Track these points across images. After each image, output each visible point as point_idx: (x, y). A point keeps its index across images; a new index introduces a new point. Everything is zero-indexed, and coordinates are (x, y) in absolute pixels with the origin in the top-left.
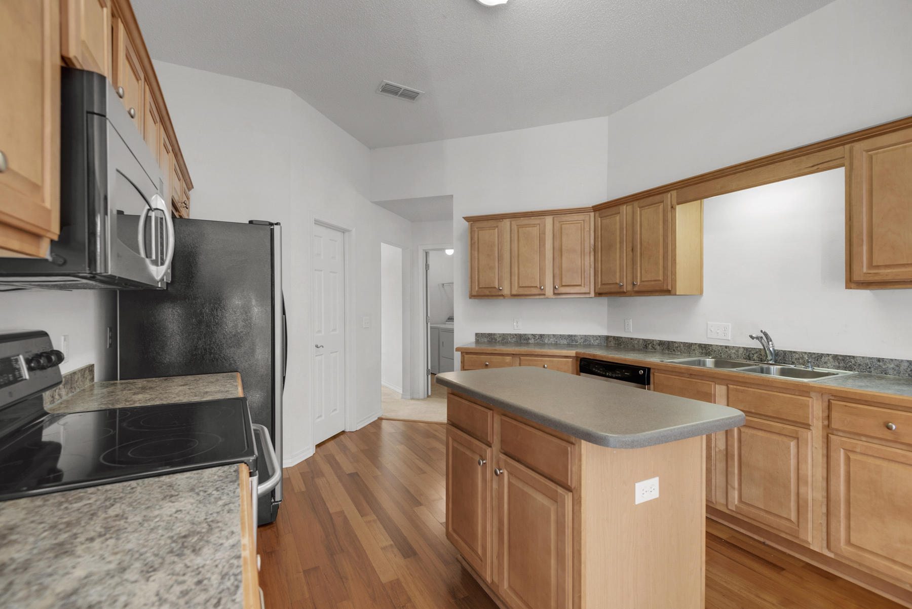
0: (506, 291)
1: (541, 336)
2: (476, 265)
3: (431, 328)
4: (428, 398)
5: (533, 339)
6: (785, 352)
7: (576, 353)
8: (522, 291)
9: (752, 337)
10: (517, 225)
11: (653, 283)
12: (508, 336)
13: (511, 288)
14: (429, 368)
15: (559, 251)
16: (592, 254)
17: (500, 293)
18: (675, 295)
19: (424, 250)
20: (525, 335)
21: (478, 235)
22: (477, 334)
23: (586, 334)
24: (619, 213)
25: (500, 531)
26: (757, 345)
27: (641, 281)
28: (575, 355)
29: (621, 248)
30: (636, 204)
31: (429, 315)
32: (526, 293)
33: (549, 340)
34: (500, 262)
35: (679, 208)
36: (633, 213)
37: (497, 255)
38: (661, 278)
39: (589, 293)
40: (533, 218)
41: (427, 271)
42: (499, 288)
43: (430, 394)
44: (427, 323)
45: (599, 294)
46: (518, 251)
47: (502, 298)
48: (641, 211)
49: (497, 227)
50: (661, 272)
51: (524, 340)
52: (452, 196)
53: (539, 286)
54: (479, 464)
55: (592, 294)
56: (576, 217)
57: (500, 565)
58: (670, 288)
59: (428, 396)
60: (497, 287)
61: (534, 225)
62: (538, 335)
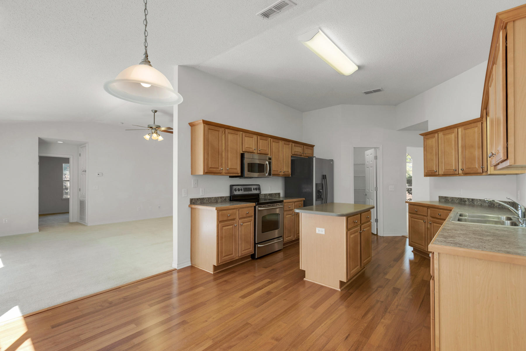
0: (440, 172)
1: (473, 200)
2: (426, 159)
5: (468, 201)
10: (444, 135)
15: (464, 148)
17: (436, 174)
20: (464, 198)
22: (439, 197)
34: (436, 156)
40: (451, 129)
46: (444, 149)
49: (434, 137)
51: (463, 201)
53: (454, 169)
56: (473, 125)
61: (452, 134)
62: (471, 199)
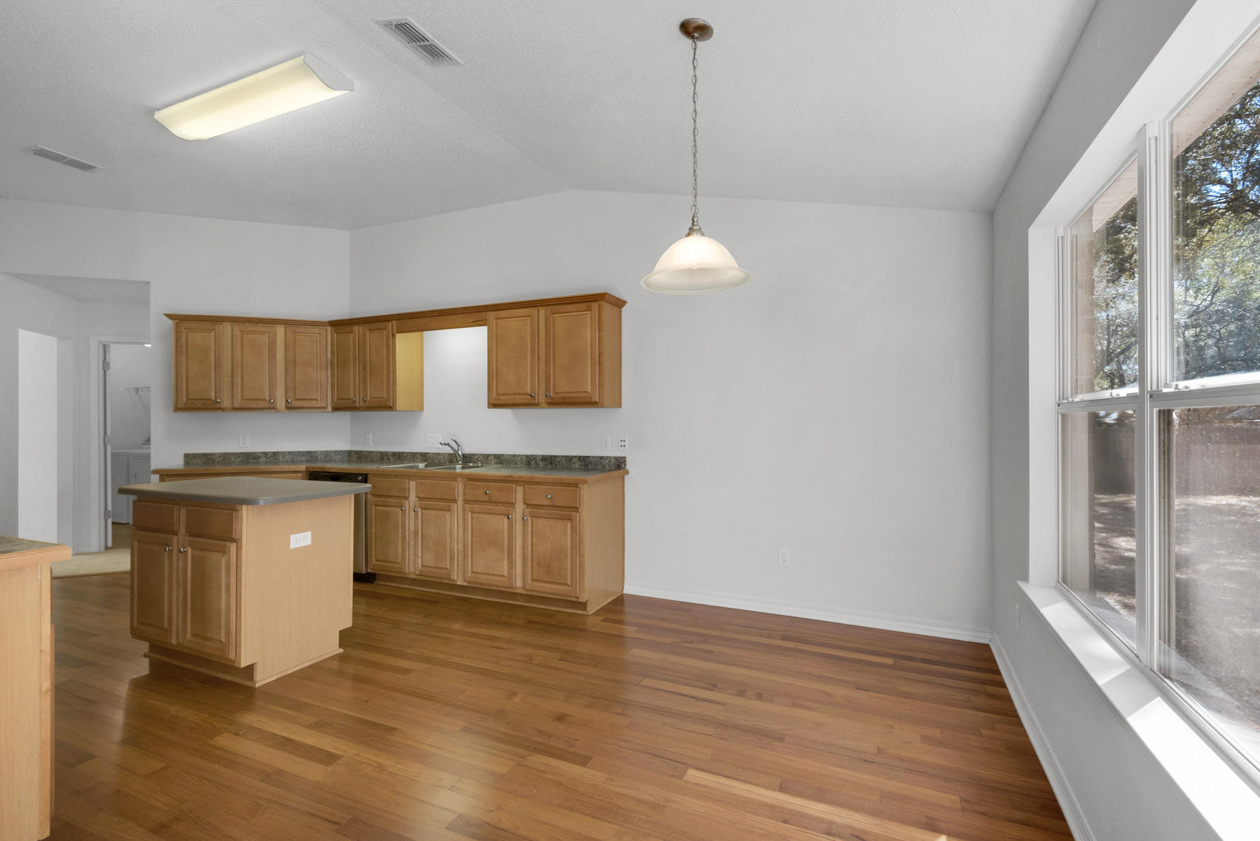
0: (226, 403)
1: (275, 454)
2: (184, 372)
3: (113, 454)
4: (107, 551)
5: (264, 457)
6: (470, 454)
7: (306, 468)
8: (246, 404)
9: (440, 443)
10: (241, 331)
11: (379, 399)
12: (232, 456)
13: (233, 400)
14: (110, 508)
15: (291, 363)
16: (329, 368)
17: (217, 406)
18: (396, 411)
19: (99, 342)
20: (254, 453)
21: (187, 337)
22: (186, 455)
23: (328, 450)
24: (352, 332)
25: (185, 598)
26: (448, 450)
27: (371, 398)
28: (304, 469)
29: (355, 364)
30: (366, 326)
31: (109, 433)
32: (251, 406)
33: (284, 458)
34: (217, 371)
35: (398, 336)
36: (364, 334)
37: (213, 362)
38: (385, 396)
39: (326, 408)
40: (260, 325)
41: (105, 372)
42: (216, 400)
43: (110, 544)
44: (105, 446)
45: (336, 409)
46: (242, 359)
47: (221, 411)
48: (370, 333)
49: (214, 330)
50: (385, 390)
51: (253, 459)
52: (149, 283)
53: (268, 399)
54: (165, 550)
55: (330, 408)
56: (311, 329)
57: (184, 622)
58: (391, 405)
59: (107, 548)
60: (213, 398)
61: (262, 333)
62: (271, 452)
